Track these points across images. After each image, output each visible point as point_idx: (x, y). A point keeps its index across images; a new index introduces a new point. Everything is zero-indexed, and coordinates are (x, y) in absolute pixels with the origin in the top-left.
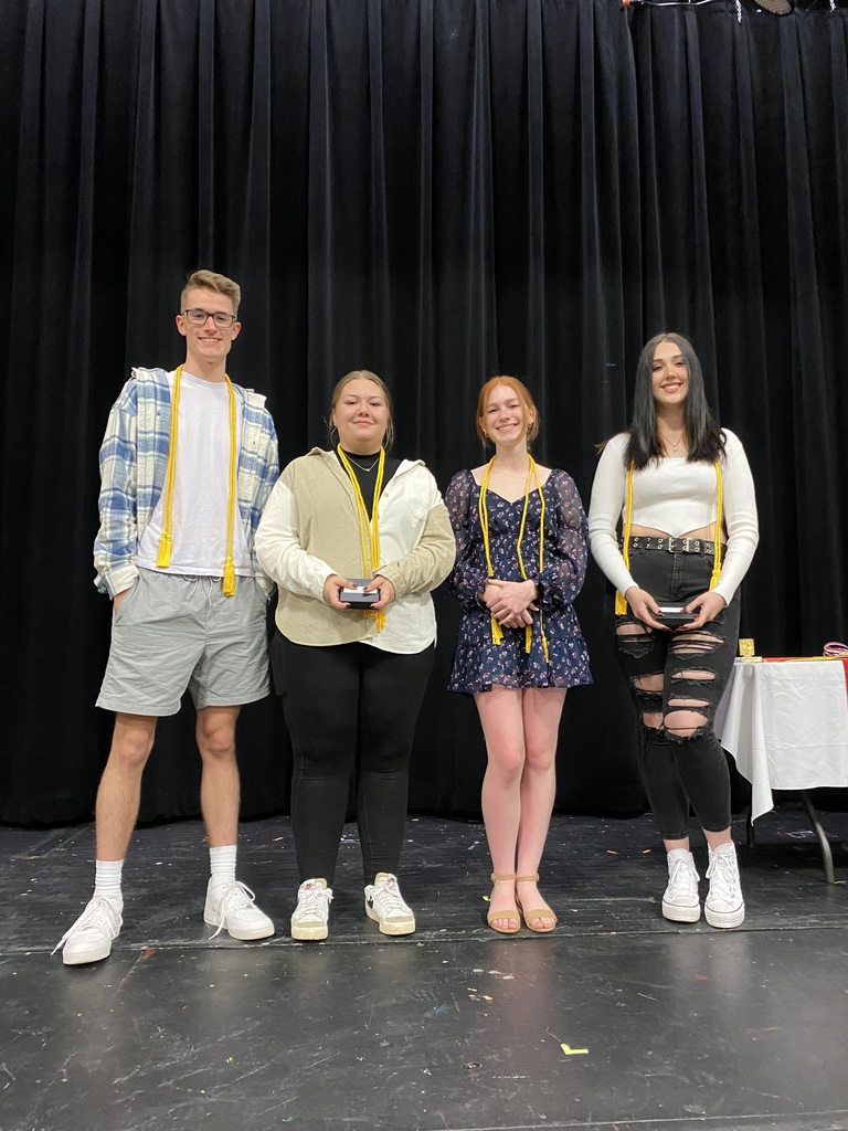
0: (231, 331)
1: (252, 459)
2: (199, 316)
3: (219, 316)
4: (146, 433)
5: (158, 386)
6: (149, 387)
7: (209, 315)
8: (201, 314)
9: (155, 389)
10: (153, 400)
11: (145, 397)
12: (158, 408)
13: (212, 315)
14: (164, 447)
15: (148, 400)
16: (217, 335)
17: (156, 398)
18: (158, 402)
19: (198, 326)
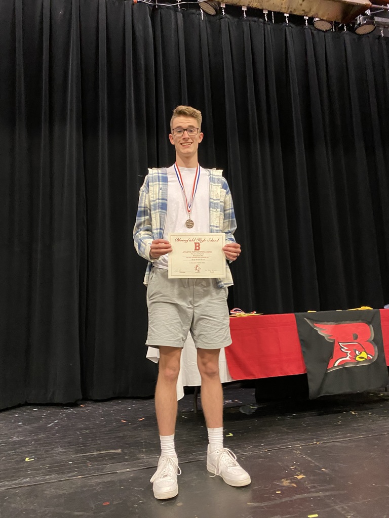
0: (198, 137)
1: (217, 203)
2: (180, 132)
3: (190, 129)
4: (154, 201)
5: (160, 175)
6: (155, 176)
7: (184, 130)
8: (181, 130)
9: (159, 176)
10: (158, 183)
11: (153, 182)
12: (161, 186)
13: (186, 130)
14: (164, 207)
15: (154, 183)
16: (190, 141)
17: (159, 181)
18: (161, 183)
19: (180, 137)
